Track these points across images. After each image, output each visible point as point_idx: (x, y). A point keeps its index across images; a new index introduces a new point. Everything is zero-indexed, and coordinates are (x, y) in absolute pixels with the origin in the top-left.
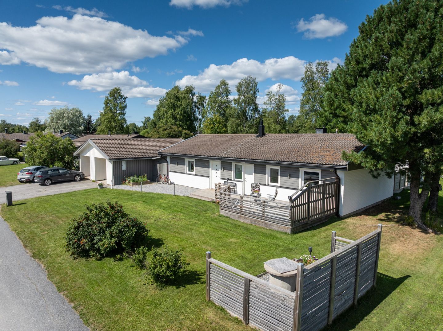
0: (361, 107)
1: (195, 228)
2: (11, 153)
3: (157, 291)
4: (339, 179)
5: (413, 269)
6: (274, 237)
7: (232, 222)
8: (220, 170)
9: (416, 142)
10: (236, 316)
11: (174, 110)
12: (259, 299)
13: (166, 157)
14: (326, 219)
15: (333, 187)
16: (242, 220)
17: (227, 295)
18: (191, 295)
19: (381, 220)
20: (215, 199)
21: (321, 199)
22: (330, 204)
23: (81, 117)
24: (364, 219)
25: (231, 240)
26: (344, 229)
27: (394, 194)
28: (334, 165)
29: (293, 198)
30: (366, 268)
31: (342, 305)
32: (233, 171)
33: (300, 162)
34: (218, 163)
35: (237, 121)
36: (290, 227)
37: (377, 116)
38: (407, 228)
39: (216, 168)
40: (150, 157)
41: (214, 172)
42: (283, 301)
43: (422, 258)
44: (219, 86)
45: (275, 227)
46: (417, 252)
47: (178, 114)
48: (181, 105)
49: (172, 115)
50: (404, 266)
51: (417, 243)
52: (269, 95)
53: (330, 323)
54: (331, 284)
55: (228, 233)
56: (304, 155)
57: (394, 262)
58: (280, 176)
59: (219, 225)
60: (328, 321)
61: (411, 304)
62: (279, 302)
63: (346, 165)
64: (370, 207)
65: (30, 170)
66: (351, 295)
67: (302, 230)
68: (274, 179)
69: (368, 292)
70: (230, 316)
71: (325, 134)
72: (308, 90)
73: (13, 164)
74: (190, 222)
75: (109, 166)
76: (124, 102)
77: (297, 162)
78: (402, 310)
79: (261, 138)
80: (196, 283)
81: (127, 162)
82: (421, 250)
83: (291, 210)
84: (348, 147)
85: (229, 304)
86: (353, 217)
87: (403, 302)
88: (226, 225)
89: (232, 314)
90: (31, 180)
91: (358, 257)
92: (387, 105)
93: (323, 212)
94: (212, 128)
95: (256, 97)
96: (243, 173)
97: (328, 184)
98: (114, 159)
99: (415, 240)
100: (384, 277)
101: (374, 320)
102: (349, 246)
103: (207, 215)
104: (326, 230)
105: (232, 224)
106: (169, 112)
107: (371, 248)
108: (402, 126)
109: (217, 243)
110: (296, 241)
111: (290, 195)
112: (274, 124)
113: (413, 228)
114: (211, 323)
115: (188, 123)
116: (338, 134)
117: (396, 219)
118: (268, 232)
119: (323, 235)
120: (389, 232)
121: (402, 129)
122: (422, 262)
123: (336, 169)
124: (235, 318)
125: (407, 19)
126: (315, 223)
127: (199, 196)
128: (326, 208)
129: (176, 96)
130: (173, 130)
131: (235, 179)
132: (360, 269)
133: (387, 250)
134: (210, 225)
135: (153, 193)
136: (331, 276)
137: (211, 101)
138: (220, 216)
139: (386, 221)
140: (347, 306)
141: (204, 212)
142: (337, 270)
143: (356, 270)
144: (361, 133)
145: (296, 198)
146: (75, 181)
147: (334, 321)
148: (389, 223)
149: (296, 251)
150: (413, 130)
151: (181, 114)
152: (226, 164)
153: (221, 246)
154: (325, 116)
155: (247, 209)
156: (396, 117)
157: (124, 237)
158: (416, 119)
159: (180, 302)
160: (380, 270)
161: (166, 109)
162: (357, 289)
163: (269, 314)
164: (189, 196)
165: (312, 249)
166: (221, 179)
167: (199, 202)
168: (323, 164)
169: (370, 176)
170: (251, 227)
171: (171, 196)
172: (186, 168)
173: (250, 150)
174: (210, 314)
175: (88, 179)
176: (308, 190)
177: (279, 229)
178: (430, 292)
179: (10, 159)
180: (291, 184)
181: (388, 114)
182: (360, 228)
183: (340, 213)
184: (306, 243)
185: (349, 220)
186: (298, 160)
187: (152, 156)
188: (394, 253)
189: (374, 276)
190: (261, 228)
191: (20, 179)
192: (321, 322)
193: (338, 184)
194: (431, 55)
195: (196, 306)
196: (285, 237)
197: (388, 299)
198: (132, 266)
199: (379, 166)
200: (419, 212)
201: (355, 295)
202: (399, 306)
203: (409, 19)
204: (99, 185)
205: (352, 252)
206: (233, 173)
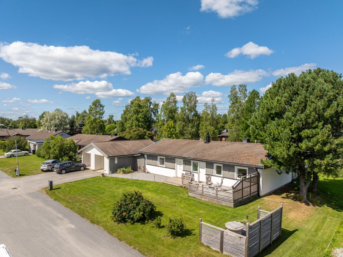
0: (271, 135)
1: (177, 204)
2: (21, 147)
3: (173, 239)
4: (259, 174)
5: (301, 226)
6: (225, 210)
7: (198, 200)
8: (183, 165)
9: (301, 156)
10: (216, 249)
11: (138, 114)
12: (228, 240)
13: (144, 155)
14: (252, 198)
15: (256, 178)
16: (203, 199)
17: (211, 239)
18: (190, 241)
19: (283, 198)
20: (182, 185)
21: (249, 186)
22: (254, 189)
23: (68, 118)
24: (274, 197)
25: (200, 212)
26: (263, 204)
27: (292, 180)
28: (256, 166)
29: (234, 187)
30: (276, 225)
31: (265, 244)
32: (191, 166)
33: (235, 163)
34: (182, 161)
35: (183, 123)
36: (233, 204)
37: (279, 142)
38: (298, 203)
39: (180, 163)
40: (133, 155)
41: (178, 166)
42: (240, 240)
43: (306, 220)
44: (169, 98)
45: (224, 204)
46: (303, 217)
47: (140, 117)
48: (143, 111)
49: (136, 118)
50: (296, 225)
51: (304, 212)
52: (206, 106)
53: (260, 251)
54: (260, 233)
55: (198, 207)
56: (237, 158)
57: (291, 222)
58: (223, 170)
59: (191, 202)
60: (259, 251)
61: (298, 243)
62: (238, 241)
63: (263, 166)
64: (277, 189)
65: (49, 163)
66: (269, 239)
67: (239, 205)
68: (219, 172)
69: (277, 238)
70: (213, 250)
71: (249, 143)
72: (233, 103)
73: (25, 155)
74: (172, 200)
75: (107, 161)
76: (103, 109)
77: (234, 163)
78: (293, 246)
79: (208, 144)
80: (190, 235)
81: (118, 158)
82: (306, 216)
83: (233, 194)
84: (263, 154)
85: (212, 244)
86: (268, 196)
87: (294, 242)
88: (194, 202)
89: (214, 249)
90: (50, 170)
91: (271, 220)
92: (284, 138)
93: (251, 194)
94: (169, 131)
95: (196, 106)
96: (198, 167)
97: (253, 177)
98: (111, 157)
99: (303, 210)
100: (285, 230)
101: (280, 250)
102: (268, 215)
103: (180, 196)
104: (253, 205)
105: (198, 202)
106: (134, 116)
107: (278, 215)
108: (293, 149)
109: (193, 214)
110: (237, 212)
111: (233, 185)
112: (210, 126)
113: (301, 203)
114: (205, 253)
115: (147, 124)
116: (256, 144)
117: (292, 197)
118: (220, 207)
119: (252, 208)
120: (288, 206)
121: (292, 151)
122: (306, 223)
123: (257, 168)
124: (216, 251)
125: (293, 90)
126: (246, 201)
127: (171, 182)
128: (252, 191)
129: (139, 105)
130: (140, 131)
131: (193, 171)
132: (273, 226)
133: (287, 216)
134: (185, 203)
135: (139, 180)
136: (260, 229)
137: (164, 108)
138: (189, 196)
139: (286, 199)
140: (268, 244)
141: (178, 194)
142: (262, 226)
143: (271, 227)
144: (271, 151)
145: (236, 187)
146: (80, 170)
147: (262, 251)
148: (289, 200)
149: (238, 217)
150: (299, 150)
151: (143, 118)
152: (187, 161)
153: (196, 215)
154: (246, 123)
155: (206, 193)
156: (289, 144)
157: (146, 211)
158: (300, 144)
159: (186, 244)
160: (283, 227)
161: (132, 114)
162: (272, 236)
163: (233, 247)
164: (164, 182)
165: (248, 216)
166: (184, 171)
167: (172, 187)
168: (249, 165)
169: (276, 173)
170: (209, 203)
171: (152, 182)
172: (158, 162)
173: (202, 153)
174: (203, 249)
175: (89, 169)
176: (242, 181)
177: (226, 205)
178: (308, 238)
179: (23, 152)
180: (230, 176)
181: (285, 142)
182: (272, 203)
183: (260, 194)
184: (243, 213)
185: (265, 198)
186: (234, 162)
187: (134, 154)
188: (291, 218)
189: (280, 230)
190: (216, 204)
191: (43, 169)
192: (256, 251)
193: (258, 176)
194: (305, 112)
195: (194, 246)
196: (230, 209)
197: (287, 241)
198: (153, 227)
199: (281, 168)
200: (305, 194)
201: (271, 239)
202: (292, 244)
203: (294, 90)
204: (101, 174)
205: (269, 218)
206: (191, 167)
